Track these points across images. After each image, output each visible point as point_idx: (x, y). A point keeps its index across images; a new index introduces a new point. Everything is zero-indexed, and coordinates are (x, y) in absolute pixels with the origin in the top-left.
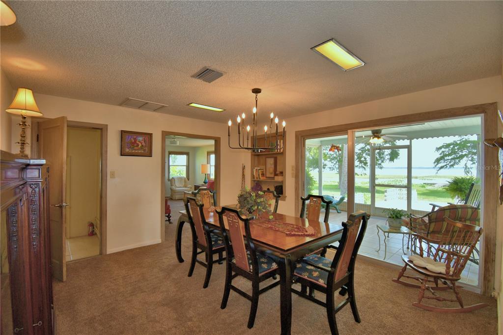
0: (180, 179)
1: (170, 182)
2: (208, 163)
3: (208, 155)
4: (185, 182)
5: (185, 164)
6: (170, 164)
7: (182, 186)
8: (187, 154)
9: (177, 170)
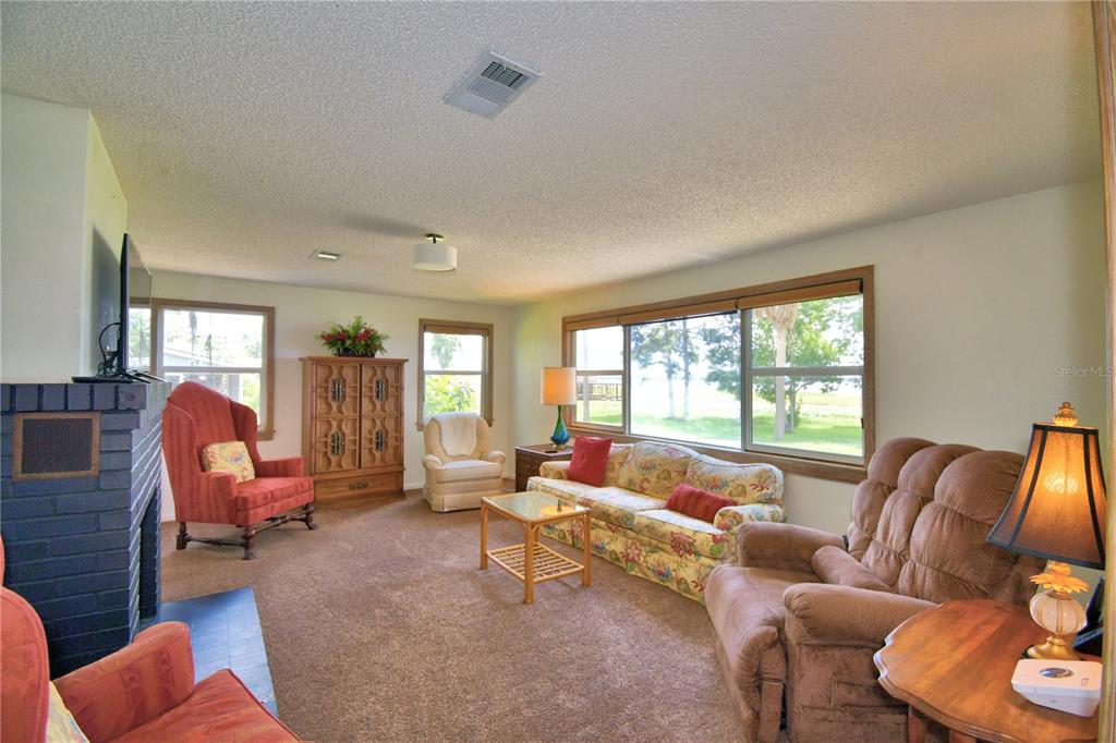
0: (463, 422)
1: (422, 433)
2: (565, 364)
3: (564, 331)
4: (480, 434)
5: (479, 368)
6: (426, 368)
7: (468, 453)
8: (485, 330)
9: (451, 389)
